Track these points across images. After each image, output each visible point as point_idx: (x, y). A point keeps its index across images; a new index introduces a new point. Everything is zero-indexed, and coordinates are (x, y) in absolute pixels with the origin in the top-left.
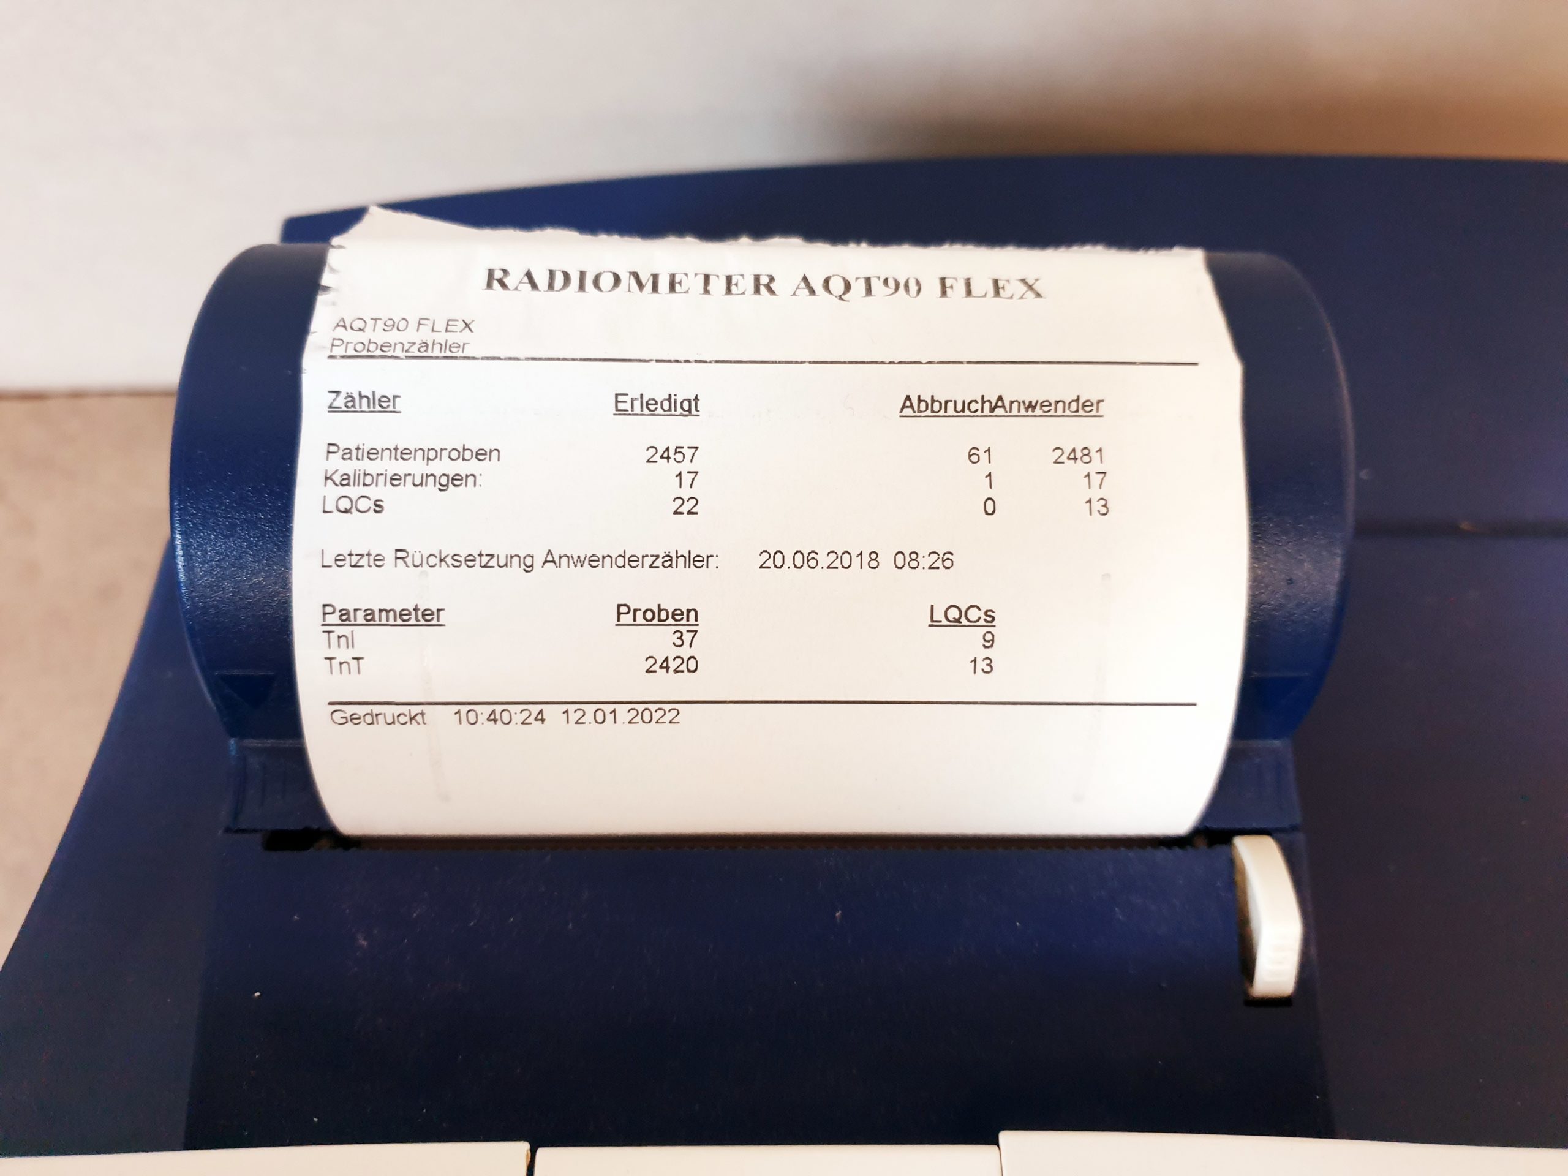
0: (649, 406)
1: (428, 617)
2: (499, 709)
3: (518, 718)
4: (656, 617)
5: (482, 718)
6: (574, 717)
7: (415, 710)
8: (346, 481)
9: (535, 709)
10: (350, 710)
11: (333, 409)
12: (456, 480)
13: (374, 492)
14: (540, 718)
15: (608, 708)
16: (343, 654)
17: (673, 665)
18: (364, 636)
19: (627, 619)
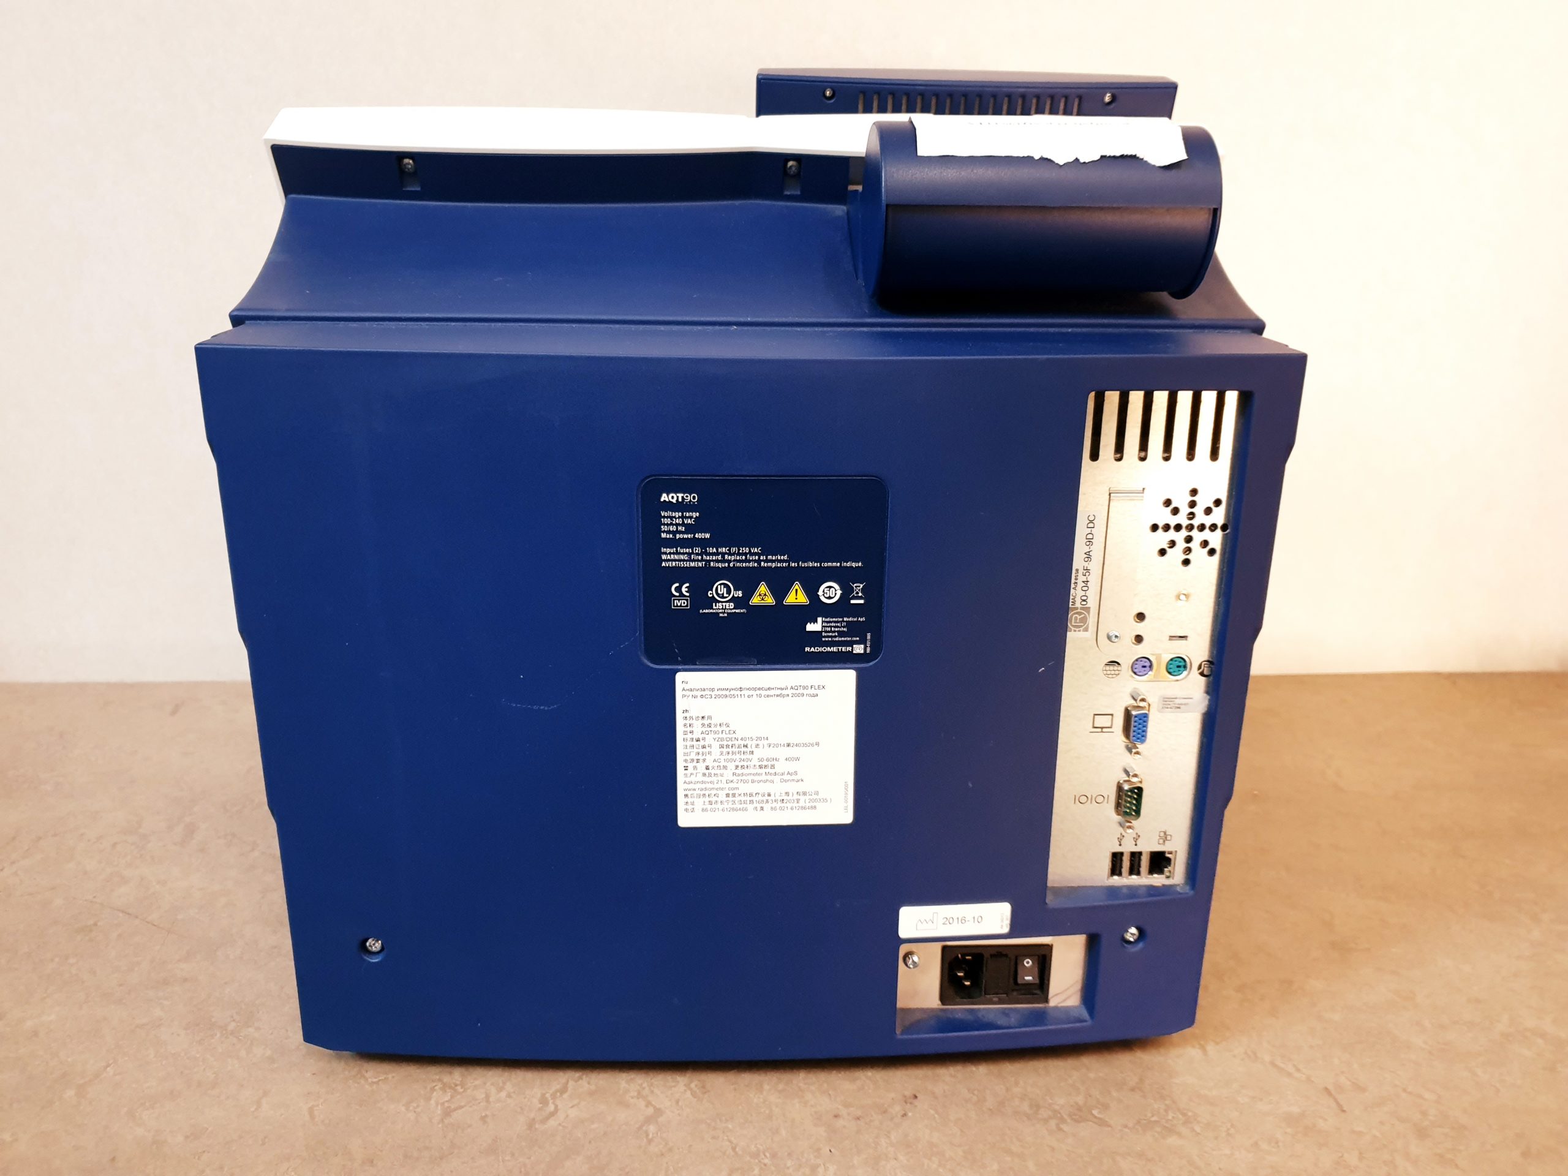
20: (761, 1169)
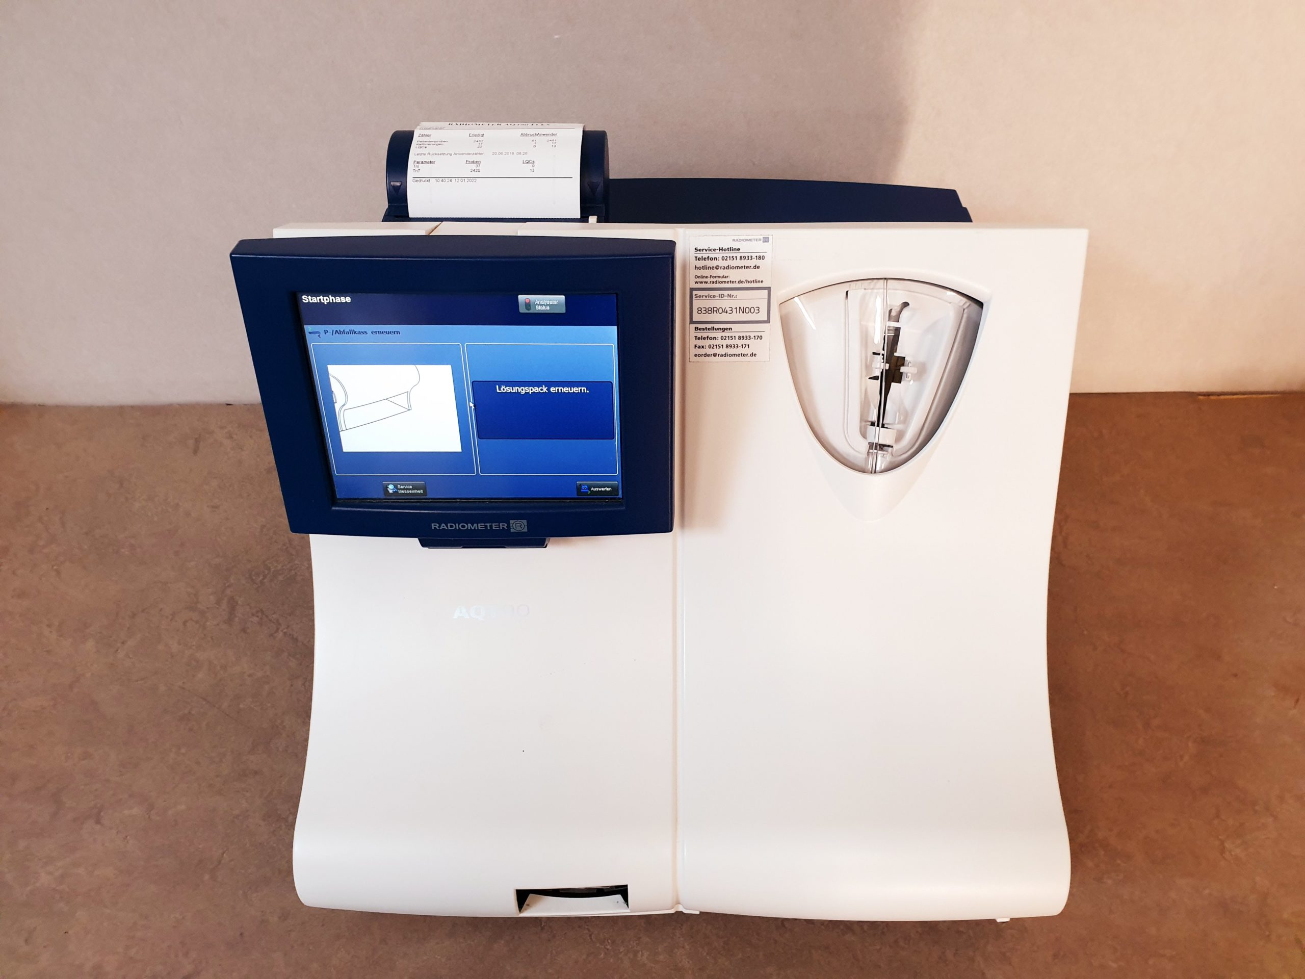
0: (475, 135)
1: (432, 162)
2: (443, 179)
3: (447, 181)
4: (473, 162)
5: (440, 181)
6: (457, 180)
7: (429, 179)
8: (420, 145)
9: (450, 179)
10: (416, 179)
11: (419, 136)
12: (439, 144)
13: (425, 146)
14: (451, 181)
15: (463, 179)
16: (417, 169)
17: (476, 170)
18: (421, 166)
19: (468, 162)
20: (605, 953)
